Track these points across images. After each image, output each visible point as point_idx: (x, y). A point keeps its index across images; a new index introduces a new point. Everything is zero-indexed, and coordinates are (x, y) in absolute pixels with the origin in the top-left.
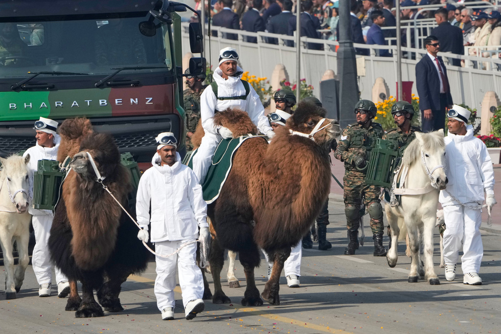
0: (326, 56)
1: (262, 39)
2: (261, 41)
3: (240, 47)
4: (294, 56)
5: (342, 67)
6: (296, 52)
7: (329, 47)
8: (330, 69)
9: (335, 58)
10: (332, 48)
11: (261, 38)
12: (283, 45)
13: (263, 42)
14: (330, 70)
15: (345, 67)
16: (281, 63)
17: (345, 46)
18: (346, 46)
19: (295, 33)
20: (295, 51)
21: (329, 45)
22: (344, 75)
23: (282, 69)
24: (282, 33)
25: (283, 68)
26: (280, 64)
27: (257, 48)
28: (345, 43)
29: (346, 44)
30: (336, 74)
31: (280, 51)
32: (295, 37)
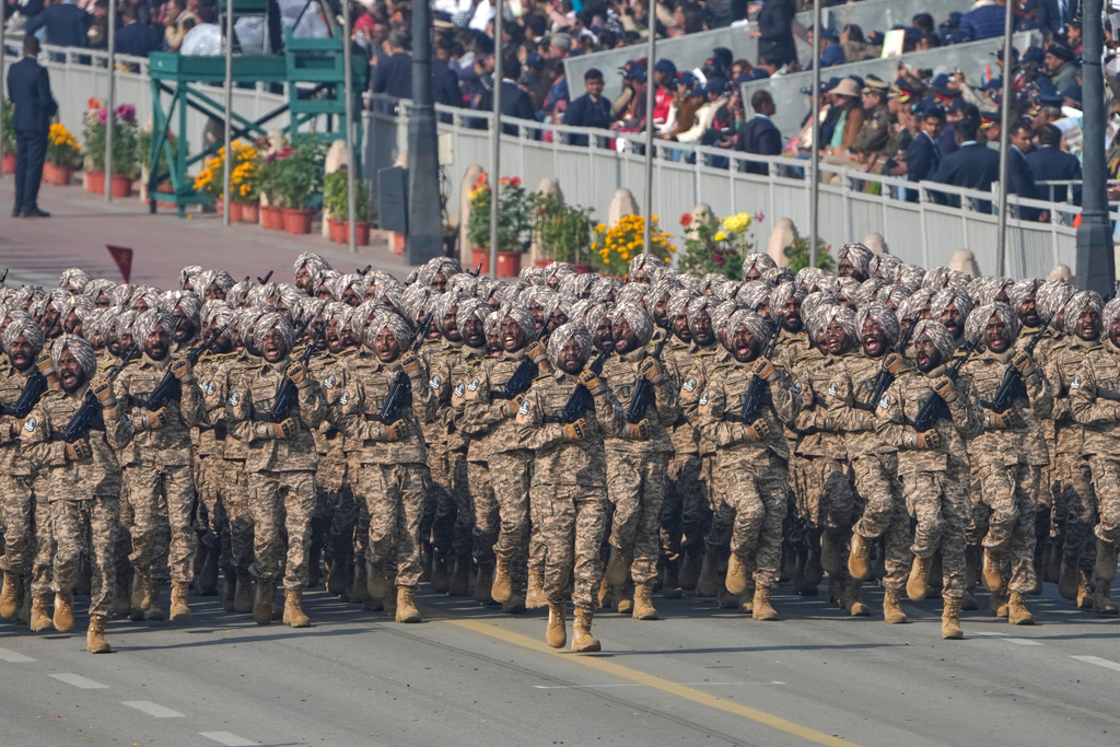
0: (1054, 234)
1: (929, 196)
2: (927, 198)
3: (884, 207)
4: (992, 233)
5: (1086, 263)
6: (997, 224)
7: (1061, 217)
8: (1062, 262)
9: (1074, 242)
10: (1067, 219)
11: (926, 193)
12: (971, 209)
13: (930, 201)
14: (1061, 265)
15: (1091, 263)
16: (966, 246)
17: (1092, 222)
18: (1096, 222)
19: (994, 186)
20: (996, 221)
21: (1061, 213)
22: (1089, 278)
23: (967, 260)
24: (970, 186)
25: (969, 257)
26: (964, 249)
27: (918, 212)
28: (1093, 215)
29: (1095, 218)
30: (1074, 273)
31: (964, 220)
32: (995, 193)
